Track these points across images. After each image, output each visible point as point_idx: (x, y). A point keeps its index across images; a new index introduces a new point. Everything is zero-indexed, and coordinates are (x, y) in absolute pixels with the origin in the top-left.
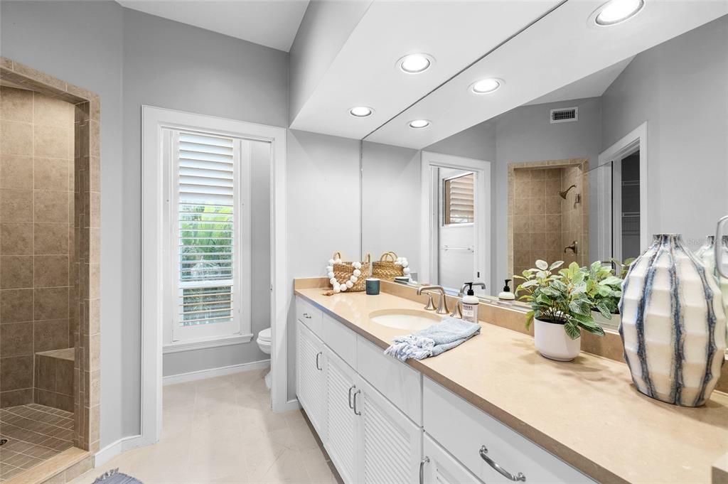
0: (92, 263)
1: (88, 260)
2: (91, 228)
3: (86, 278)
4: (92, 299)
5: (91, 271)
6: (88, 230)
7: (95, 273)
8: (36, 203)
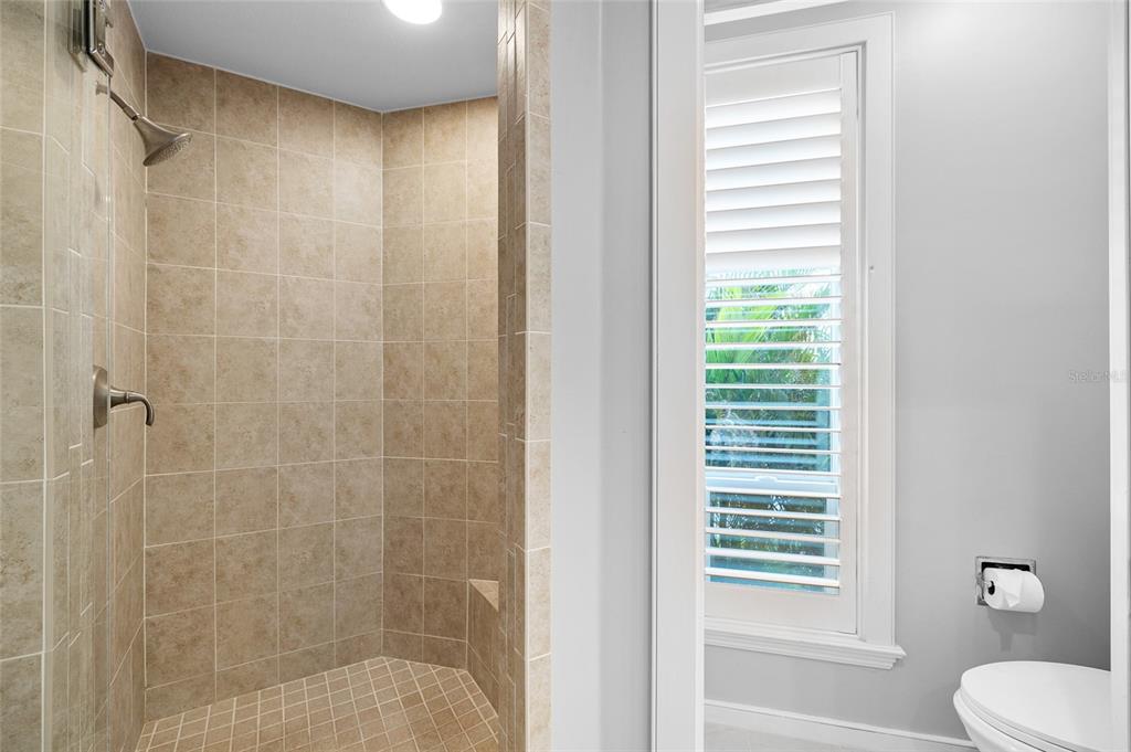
0: (531, 441)
1: (521, 432)
2: (530, 333)
3: (518, 482)
4: (531, 551)
5: (531, 463)
6: (523, 337)
7: (537, 471)
8: (469, 305)
